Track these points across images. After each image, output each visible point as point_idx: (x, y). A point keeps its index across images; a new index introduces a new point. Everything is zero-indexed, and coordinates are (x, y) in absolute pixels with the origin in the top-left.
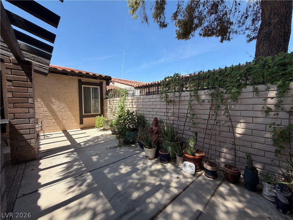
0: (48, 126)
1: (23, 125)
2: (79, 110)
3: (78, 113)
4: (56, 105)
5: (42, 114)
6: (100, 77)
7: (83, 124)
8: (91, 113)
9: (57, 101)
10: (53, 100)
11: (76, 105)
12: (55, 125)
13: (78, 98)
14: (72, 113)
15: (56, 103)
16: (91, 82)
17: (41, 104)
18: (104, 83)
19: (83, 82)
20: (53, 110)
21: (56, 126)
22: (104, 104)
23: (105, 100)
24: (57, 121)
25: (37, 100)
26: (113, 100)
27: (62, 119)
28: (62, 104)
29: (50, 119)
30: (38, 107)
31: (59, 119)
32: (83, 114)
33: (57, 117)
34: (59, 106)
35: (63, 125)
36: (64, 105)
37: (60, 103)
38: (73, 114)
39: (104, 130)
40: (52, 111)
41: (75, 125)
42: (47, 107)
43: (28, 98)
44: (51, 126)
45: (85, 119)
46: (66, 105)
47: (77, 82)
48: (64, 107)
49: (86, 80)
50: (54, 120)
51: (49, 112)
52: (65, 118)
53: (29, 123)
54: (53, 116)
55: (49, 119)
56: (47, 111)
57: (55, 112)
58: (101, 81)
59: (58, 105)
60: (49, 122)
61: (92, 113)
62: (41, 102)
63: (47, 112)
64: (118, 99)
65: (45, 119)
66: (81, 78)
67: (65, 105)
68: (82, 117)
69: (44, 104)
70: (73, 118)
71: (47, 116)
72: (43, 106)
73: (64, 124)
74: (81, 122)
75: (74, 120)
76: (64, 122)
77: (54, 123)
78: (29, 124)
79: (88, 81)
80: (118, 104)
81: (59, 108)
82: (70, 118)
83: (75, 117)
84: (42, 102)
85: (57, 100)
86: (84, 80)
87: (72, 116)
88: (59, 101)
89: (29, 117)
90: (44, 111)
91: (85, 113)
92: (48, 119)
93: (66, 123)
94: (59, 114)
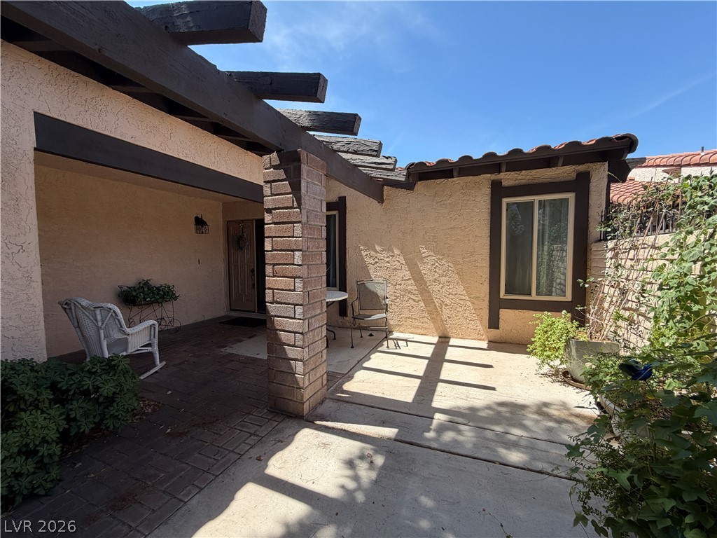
0: (409, 318)
1: (286, 319)
2: (488, 280)
3: (485, 289)
4: (430, 266)
5: (400, 285)
6: (575, 153)
7: (498, 328)
8: (530, 294)
9: (432, 254)
10: (422, 251)
11: (478, 264)
12: (425, 317)
13: (487, 242)
14: (466, 289)
15: (429, 258)
16: (537, 181)
17: (399, 261)
18: (600, 172)
19: (506, 187)
20: (422, 278)
21: (426, 320)
22: (593, 264)
23: (594, 247)
24: (428, 308)
25: (393, 252)
26: (634, 247)
27: (440, 304)
28: (443, 262)
29: (414, 300)
30: (394, 269)
31: (434, 302)
32: (502, 294)
33: (430, 296)
34: (435, 268)
35: (442, 321)
36: (446, 264)
37: (438, 259)
38: (469, 294)
39: (567, 378)
40: (419, 279)
41: (474, 328)
42: (410, 270)
43: (293, 251)
44: (415, 319)
45: (505, 314)
46: (452, 265)
47: (488, 191)
48: (448, 270)
49: (520, 177)
50: (423, 305)
51: (413, 282)
52: (447, 301)
53: (295, 318)
54: (421, 293)
55: (412, 299)
56: (409, 279)
57: (425, 283)
58: (582, 168)
59: (433, 265)
60: (413, 307)
61: (534, 297)
62: (399, 255)
63: (410, 282)
64: (663, 238)
65: (406, 298)
66: (502, 176)
67: (450, 264)
68: (495, 306)
69: (404, 262)
70: (469, 304)
71: (410, 292)
72: (403, 266)
73: (444, 318)
74: (494, 323)
75: (473, 311)
76: (446, 312)
77: (423, 310)
78: (295, 321)
79: (523, 182)
80: (662, 268)
81: (435, 272)
82: (462, 302)
83: (475, 301)
84: (402, 257)
85: (431, 250)
86: (508, 178)
87: (468, 298)
88: (437, 253)
89: (295, 302)
90: (404, 278)
91: (507, 292)
92: (410, 298)
93: (449, 318)
94: (434, 288)
